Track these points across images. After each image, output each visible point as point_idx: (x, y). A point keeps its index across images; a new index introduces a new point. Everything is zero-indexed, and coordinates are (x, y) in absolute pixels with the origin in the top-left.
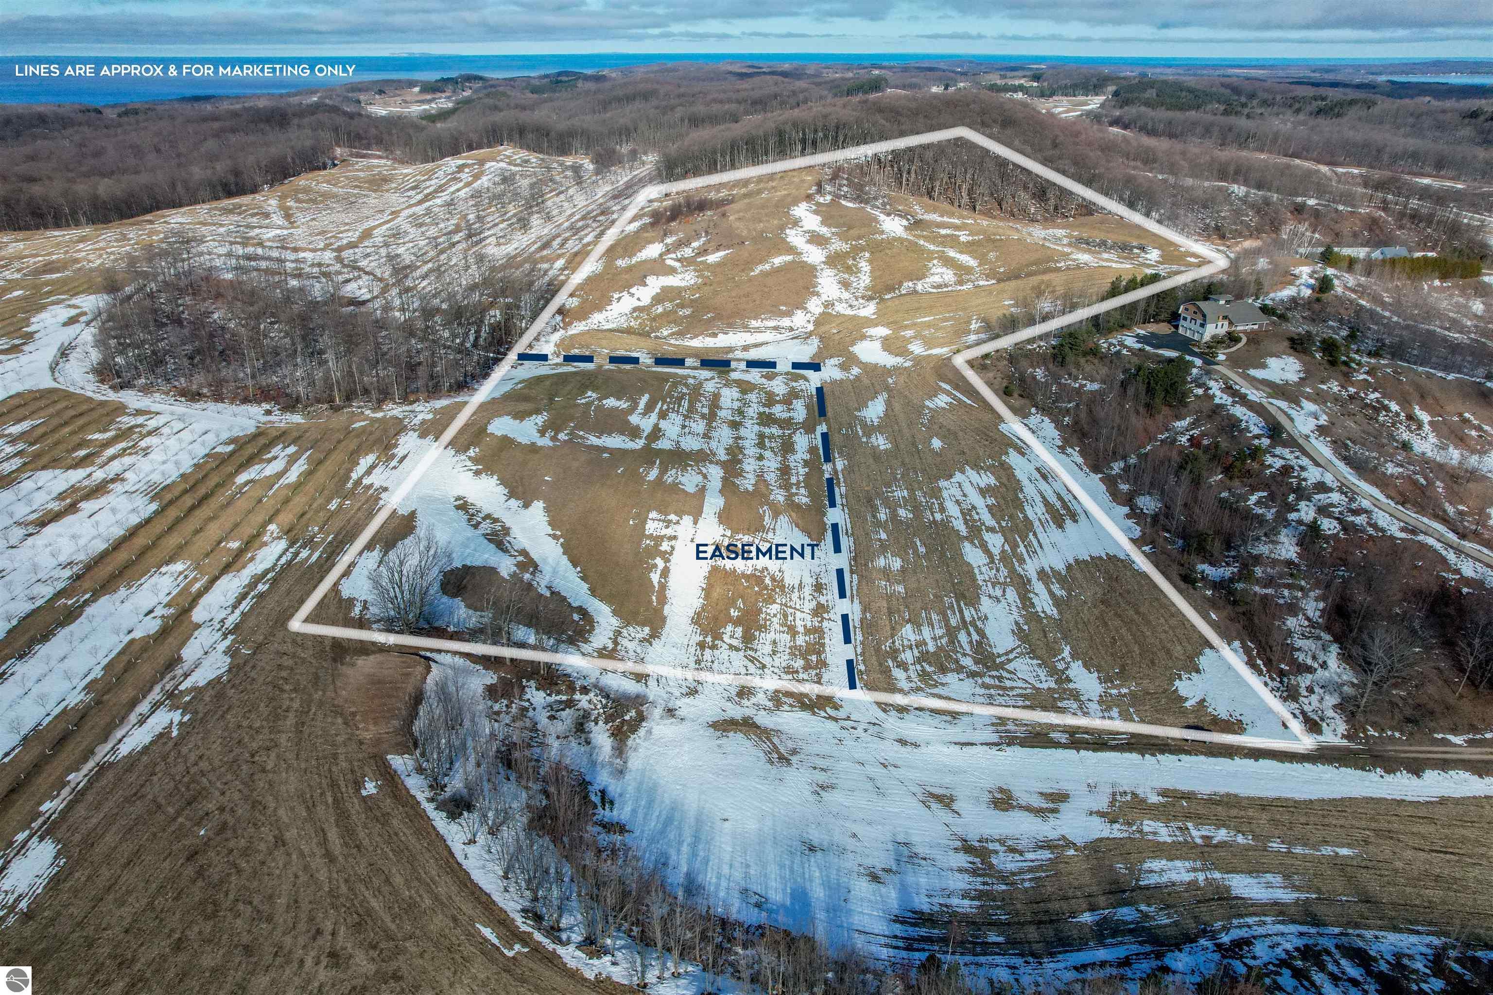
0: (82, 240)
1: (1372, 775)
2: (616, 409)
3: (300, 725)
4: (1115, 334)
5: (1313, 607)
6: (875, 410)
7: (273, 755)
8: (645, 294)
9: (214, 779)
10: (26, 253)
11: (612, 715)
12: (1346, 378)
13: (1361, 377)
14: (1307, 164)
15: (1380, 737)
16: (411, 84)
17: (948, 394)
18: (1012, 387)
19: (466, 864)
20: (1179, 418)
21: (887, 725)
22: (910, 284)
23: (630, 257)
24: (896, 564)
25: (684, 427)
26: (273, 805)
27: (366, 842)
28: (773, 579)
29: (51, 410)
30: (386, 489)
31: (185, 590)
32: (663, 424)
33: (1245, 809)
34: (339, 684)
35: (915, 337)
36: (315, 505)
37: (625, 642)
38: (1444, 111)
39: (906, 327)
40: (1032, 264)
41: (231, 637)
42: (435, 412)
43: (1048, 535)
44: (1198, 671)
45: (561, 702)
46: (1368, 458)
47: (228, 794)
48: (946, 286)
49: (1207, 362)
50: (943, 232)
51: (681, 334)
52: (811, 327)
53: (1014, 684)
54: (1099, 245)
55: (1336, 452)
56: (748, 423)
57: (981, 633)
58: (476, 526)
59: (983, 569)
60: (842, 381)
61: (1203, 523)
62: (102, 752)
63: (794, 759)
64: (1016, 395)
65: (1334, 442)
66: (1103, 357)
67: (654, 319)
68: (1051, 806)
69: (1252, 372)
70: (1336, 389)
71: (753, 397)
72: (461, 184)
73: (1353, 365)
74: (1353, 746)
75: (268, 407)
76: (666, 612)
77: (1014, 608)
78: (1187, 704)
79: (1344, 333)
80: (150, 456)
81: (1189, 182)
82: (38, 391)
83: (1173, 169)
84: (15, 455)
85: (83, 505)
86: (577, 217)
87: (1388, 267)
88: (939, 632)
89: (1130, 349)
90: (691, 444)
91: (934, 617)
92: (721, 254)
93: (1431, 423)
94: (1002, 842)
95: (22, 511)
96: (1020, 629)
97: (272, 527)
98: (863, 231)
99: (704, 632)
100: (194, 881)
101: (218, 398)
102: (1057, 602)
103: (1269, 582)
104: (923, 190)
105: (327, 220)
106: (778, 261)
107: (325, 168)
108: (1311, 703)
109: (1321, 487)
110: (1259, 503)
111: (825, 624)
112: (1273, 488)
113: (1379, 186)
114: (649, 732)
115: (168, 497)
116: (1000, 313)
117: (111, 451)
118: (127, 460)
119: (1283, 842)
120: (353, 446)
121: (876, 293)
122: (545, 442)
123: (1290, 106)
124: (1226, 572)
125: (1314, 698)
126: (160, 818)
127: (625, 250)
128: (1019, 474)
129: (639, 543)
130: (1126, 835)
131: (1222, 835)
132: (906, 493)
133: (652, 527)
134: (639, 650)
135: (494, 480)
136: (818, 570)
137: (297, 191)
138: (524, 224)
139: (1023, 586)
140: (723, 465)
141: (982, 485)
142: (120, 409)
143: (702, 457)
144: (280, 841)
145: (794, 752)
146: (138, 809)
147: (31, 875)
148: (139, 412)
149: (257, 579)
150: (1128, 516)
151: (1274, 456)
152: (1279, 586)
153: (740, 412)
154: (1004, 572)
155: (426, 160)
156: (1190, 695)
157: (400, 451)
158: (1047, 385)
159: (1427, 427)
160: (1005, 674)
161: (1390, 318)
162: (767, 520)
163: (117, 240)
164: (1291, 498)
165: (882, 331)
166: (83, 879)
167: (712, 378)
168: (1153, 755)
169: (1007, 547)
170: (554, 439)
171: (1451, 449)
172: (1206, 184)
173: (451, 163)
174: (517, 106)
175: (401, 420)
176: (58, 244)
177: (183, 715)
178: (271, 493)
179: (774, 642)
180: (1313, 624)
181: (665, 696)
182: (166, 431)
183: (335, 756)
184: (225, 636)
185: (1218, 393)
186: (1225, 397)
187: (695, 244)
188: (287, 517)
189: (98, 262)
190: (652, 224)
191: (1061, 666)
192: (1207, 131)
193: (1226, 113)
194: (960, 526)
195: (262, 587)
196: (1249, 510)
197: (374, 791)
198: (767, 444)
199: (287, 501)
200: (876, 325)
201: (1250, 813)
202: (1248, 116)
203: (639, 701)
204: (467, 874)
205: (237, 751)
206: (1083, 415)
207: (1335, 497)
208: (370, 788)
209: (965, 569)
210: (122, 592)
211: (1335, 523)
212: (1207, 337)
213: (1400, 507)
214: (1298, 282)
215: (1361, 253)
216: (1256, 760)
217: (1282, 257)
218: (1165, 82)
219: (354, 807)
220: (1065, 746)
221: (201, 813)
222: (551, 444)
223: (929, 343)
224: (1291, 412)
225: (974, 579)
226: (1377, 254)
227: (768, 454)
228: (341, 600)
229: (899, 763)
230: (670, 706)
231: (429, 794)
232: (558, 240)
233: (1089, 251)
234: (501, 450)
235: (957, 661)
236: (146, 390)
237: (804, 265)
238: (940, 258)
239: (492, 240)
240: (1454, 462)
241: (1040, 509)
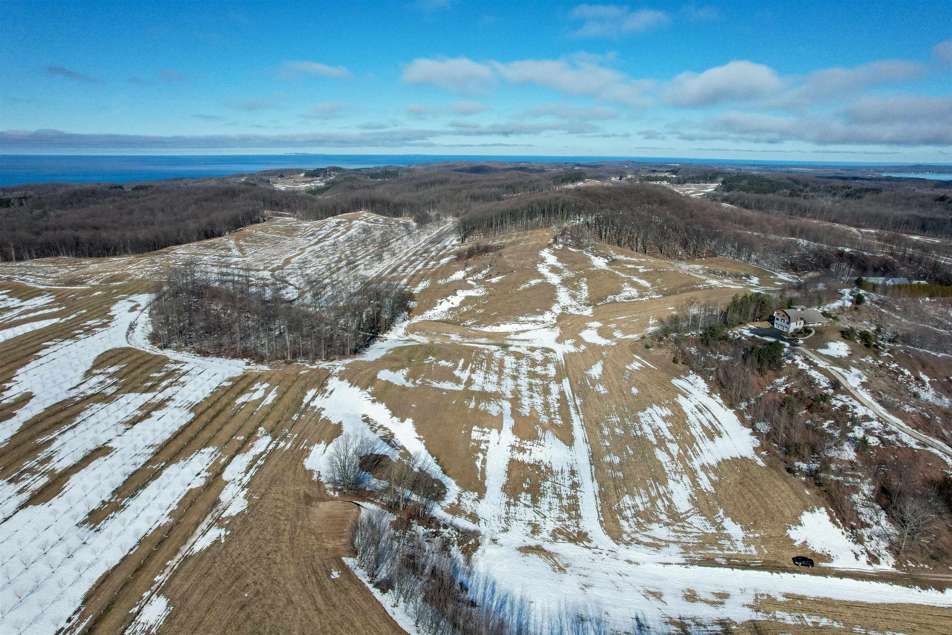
0: (130, 263)
1: (913, 590)
2: (445, 367)
3: (292, 539)
4: (736, 328)
5: (867, 488)
6: (596, 371)
7: (279, 555)
8: (456, 300)
9: (248, 566)
10: (100, 270)
11: (462, 541)
12: (877, 354)
13: (886, 354)
14: (842, 227)
15: (916, 568)
16: (299, 171)
17: (639, 361)
18: (678, 358)
19: (394, 617)
20: (779, 377)
21: (619, 552)
22: (612, 297)
23: (446, 278)
24: (617, 460)
25: (485, 378)
26: (283, 582)
27: (338, 603)
28: (546, 467)
29: (129, 359)
30: (324, 409)
31: (216, 463)
32: (473, 376)
33: (837, 607)
34: (310, 517)
35: (617, 328)
36: (285, 417)
37: (464, 500)
38: (923, 196)
39: (612, 322)
40: (683, 286)
41: (246, 490)
42: (346, 366)
43: (706, 445)
44: (801, 525)
45: (433, 533)
46: (893, 401)
47: (257, 574)
48: (633, 298)
49: (792, 345)
50: (629, 266)
51: (478, 324)
52: (555, 321)
53: (692, 530)
54: (721, 274)
55: (873, 397)
56: (522, 377)
57: (669, 500)
58: (375, 432)
59: (668, 464)
60: (575, 353)
61: (797, 437)
62: (184, 549)
63: (568, 570)
64: (680, 363)
65: (872, 392)
66: (731, 341)
67: (462, 315)
68: (720, 600)
69: (820, 351)
70: (871, 361)
71: (523, 361)
72: (339, 234)
73: (880, 347)
74: (899, 572)
75: (247, 361)
76: (486, 484)
77: (688, 487)
78: (796, 544)
79: (874, 328)
80: (185, 387)
81: (773, 237)
82: (121, 349)
83: (763, 229)
84: (113, 384)
85: (153, 413)
86: (411, 254)
87: (896, 290)
88: (646, 500)
89: (746, 337)
90: (491, 388)
91: (642, 491)
92: (499, 278)
93: (930, 382)
94: (693, 620)
95: (122, 415)
96: (693, 498)
97: (261, 429)
98: (583, 265)
99: (509, 496)
100: (245, 621)
101: (219, 355)
102: (713, 483)
103: (840, 472)
104: (615, 241)
105: (264, 253)
106: (533, 282)
107: (259, 222)
108: (871, 546)
109: (866, 418)
110: (829, 427)
111: (578, 493)
112: (838, 418)
113: (889, 240)
114: (484, 551)
115: (200, 410)
116: (667, 314)
117: (164, 383)
118: (175, 389)
119: (862, 628)
120: (303, 383)
121: (591, 302)
122: (409, 385)
123: (830, 192)
124: (814, 466)
125: (873, 543)
126: (221, 586)
127: (443, 274)
128: (685, 409)
129: (468, 444)
130: (766, 619)
131: (824, 622)
132: (619, 419)
133: (475, 435)
134: (472, 505)
135: (383, 406)
136: (571, 463)
137: (245, 236)
138: (380, 258)
139: (693, 474)
140: (510, 400)
141: (664, 415)
142: (166, 360)
143: (497, 396)
144: (290, 602)
145: (567, 566)
146: (209, 581)
147: (156, 614)
148: (176, 362)
149: (256, 458)
150: (751, 434)
151: (837, 399)
152: (846, 475)
153: (517, 370)
154: (680, 466)
155: (318, 218)
156: (797, 539)
157: (329, 388)
158: (698, 357)
159: (928, 385)
160: (686, 524)
161: (900, 320)
162: (540, 433)
163: (149, 263)
164: (849, 424)
165: (597, 324)
166: (184, 618)
167: (499, 350)
168: (778, 573)
169: (681, 451)
170: (414, 383)
171: (944, 397)
172: (784, 238)
173: (332, 221)
174: (365, 187)
175: (328, 370)
176: (117, 265)
177: (226, 531)
178: (258, 409)
179: (550, 503)
180: (869, 499)
181: (490, 532)
182: (193, 373)
183: (313, 557)
184: (243, 488)
185: (800, 363)
186: (805, 365)
187: (484, 272)
188: (270, 423)
189: (141, 276)
190: (457, 260)
191: (718, 520)
192: (781, 207)
193: (791, 195)
194: (652, 438)
195: (260, 462)
196: (823, 431)
197: (338, 576)
198: (535, 390)
199: (268, 414)
200: (593, 321)
201: (840, 609)
202: (805, 197)
203: (476, 534)
204: (396, 623)
205: (259, 551)
206: (721, 375)
207: (875, 424)
208: (335, 575)
209: (657, 463)
210: (182, 462)
211: (876, 439)
212: (791, 330)
213: (915, 431)
214: (843, 298)
215: (880, 280)
216: (841, 578)
217: (832, 283)
218: (753, 176)
219: (328, 584)
220: (725, 566)
221: (244, 584)
222: (413, 386)
223: (625, 331)
224: (844, 374)
225: (663, 470)
226: (889, 282)
227: (535, 395)
228: (305, 471)
229: (628, 574)
230: (494, 538)
231: (368, 579)
232: (401, 268)
233: (716, 279)
234: (386, 388)
235: (657, 517)
236: (178, 349)
237: (549, 285)
238: (628, 282)
239: (362, 266)
240: (946, 406)
241: (699, 429)
